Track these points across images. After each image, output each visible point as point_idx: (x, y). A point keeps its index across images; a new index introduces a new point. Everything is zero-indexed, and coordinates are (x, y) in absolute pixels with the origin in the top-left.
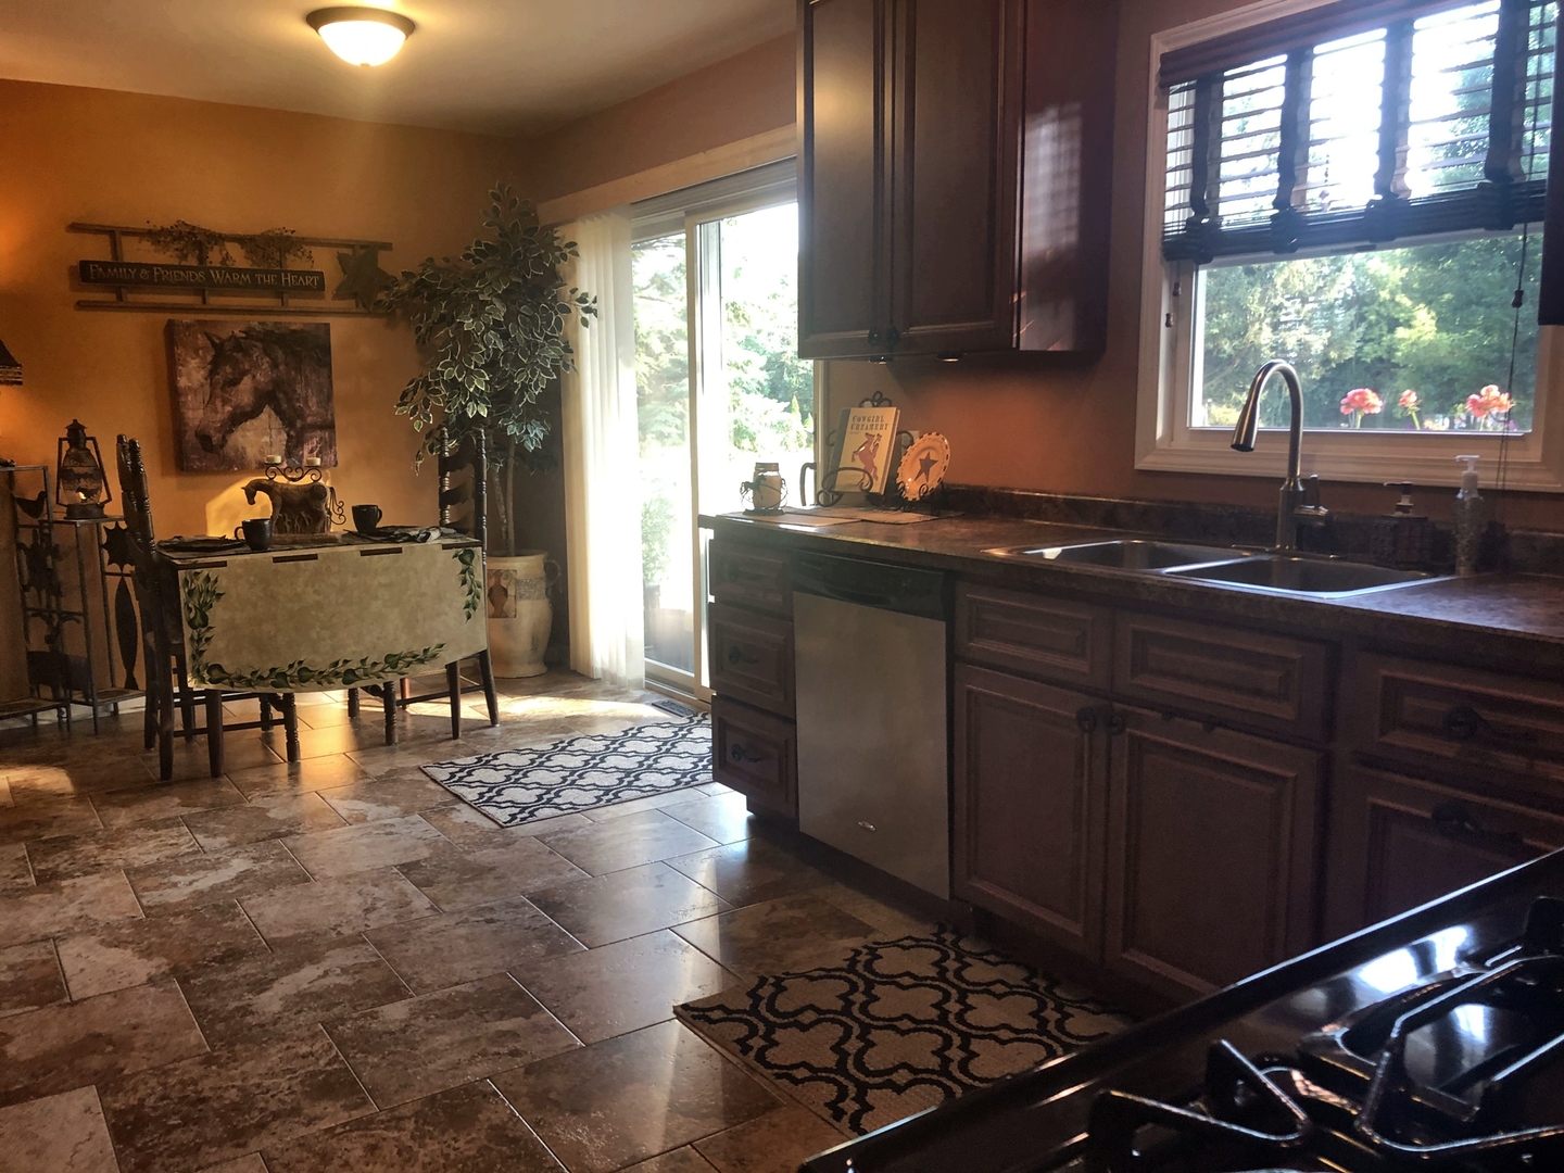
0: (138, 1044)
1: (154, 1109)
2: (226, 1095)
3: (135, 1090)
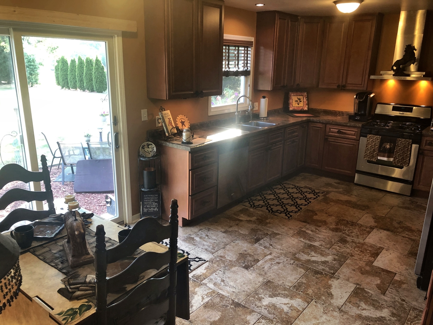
0: (358, 266)
1: (369, 255)
2: (357, 250)
3: (368, 259)
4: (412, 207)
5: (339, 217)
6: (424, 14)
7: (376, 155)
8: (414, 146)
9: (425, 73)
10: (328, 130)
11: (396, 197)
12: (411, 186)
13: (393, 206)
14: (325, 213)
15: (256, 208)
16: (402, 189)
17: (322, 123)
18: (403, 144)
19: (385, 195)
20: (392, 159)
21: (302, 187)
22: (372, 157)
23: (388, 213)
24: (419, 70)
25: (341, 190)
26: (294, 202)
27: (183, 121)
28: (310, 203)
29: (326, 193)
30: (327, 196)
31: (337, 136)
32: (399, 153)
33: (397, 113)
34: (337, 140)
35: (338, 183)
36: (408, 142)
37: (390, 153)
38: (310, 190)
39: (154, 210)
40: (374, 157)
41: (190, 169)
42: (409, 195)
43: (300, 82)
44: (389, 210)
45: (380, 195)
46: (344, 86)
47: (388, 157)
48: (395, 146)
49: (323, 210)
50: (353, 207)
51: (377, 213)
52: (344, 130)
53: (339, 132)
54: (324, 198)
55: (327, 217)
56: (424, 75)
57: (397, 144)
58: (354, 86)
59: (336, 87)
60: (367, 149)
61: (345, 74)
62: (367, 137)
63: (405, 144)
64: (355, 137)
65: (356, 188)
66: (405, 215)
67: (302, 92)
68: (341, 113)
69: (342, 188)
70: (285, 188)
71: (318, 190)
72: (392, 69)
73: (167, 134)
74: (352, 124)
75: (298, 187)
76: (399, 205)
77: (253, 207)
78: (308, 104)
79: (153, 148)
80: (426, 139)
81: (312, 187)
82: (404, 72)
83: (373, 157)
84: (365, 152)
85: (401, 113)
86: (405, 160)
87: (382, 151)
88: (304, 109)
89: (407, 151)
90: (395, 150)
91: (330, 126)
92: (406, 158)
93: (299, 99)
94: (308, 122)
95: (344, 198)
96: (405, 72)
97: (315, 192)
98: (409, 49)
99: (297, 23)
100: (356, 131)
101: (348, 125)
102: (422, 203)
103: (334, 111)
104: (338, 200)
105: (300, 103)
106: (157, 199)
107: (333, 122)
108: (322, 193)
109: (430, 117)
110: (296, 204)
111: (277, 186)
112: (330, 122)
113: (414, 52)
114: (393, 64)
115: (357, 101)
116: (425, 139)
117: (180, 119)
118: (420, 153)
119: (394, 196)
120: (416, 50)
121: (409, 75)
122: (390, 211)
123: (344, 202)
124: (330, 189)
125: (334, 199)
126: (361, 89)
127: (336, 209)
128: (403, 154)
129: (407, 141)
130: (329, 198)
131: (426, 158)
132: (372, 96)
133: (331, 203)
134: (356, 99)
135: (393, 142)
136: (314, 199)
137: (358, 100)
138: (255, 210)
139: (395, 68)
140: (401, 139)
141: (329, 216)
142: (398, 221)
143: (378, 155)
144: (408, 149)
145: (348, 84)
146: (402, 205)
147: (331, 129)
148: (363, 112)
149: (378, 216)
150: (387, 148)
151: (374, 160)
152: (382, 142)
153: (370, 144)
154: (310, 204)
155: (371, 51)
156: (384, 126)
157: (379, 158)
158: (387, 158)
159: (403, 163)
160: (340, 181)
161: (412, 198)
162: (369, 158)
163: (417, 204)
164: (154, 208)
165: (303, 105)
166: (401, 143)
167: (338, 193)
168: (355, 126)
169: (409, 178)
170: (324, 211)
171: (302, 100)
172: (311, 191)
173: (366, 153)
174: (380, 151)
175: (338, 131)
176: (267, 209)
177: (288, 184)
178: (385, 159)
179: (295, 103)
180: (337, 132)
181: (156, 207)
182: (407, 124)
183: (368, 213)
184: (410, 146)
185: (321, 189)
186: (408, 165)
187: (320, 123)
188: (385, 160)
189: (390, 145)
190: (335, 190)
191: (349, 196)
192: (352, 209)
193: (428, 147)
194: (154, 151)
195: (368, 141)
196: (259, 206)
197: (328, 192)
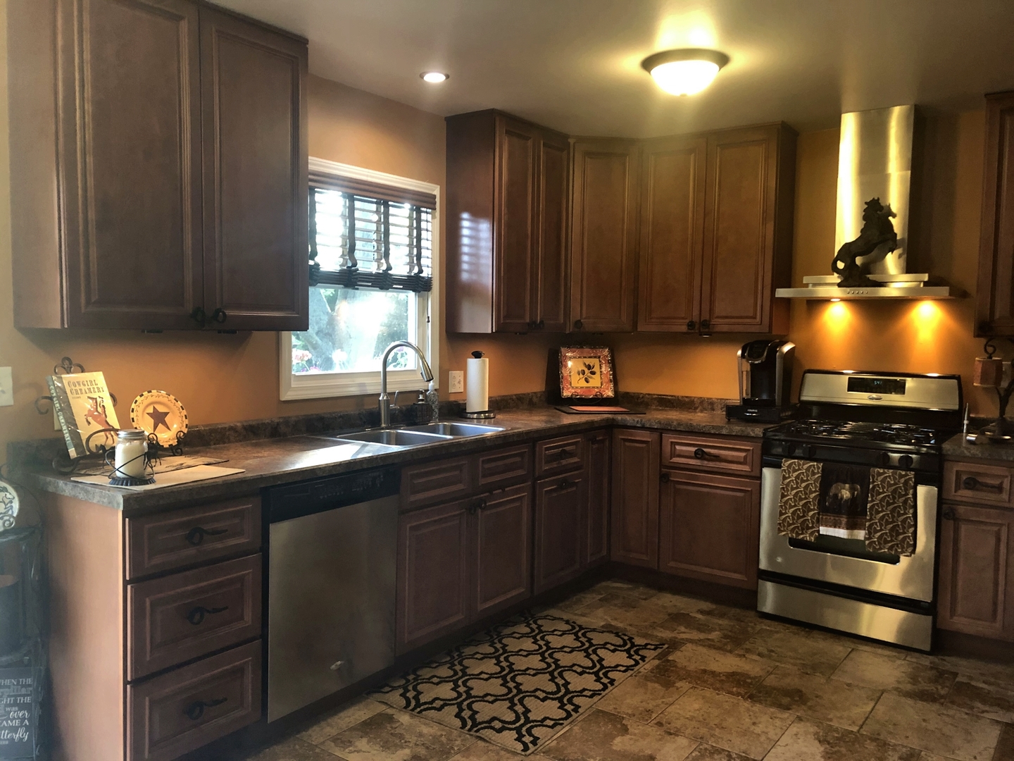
4: (943, 692)
5: (701, 738)
6: (908, 118)
7: (813, 523)
8: (922, 490)
9: (927, 275)
10: (667, 449)
11: (889, 656)
12: (930, 618)
13: (883, 692)
14: (656, 724)
15: (420, 712)
16: (903, 630)
17: (651, 429)
18: (891, 485)
19: (853, 650)
20: (861, 534)
21: (594, 630)
22: (803, 529)
23: (867, 718)
24: (910, 268)
25: (715, 635)
26: (557, 685)
27: (161, 409)
28: (612, 685)
29: (666, 646)
30: (670, 658)
31: (694, 467)
32: (881, 514)
33: (862, 398)
34: (697, 478)
35: (708, 613)
36: (903, 480)
37: (854, 514)
38: (619, 636)
39: (12, 739)
40: (808, 528)
41: (128, 578)
42: (927, 647)
43: (584, 316)
44: (872, 704)
45: (839, 649)
46: (705, 324)
47: (851, 526)
48: (866, 491)
49: (649, 712)
50: (751, 697)
51: (831, 720)
52: (713, 446)
53: (700, 454)
54: (657, 667)
55: (660, 740)
56: (925, 282)
57: (871, 486)
58: (734, 324)
59: (684, 328)
60: (786, 502)
61: (706, 288)
62: (780, 467)
63: (895, 484)
64: (746, 468)
65: (764, 627)
66: (924, 724)
67: (595, 348)
68: (706, 405)
69: (720, 630)
70: (541, 631)
71: (645, 636)
72: (835, 269)
73: (73, 452)
74: (737, 429)
75: (581, 628)
76: (900, 686)
77: (413, 710)
78: (615, 381)
79: (11, 502)
80: (955, 469)
81: (629, 628)
82: (868, 276)
83: (804, 527)
84: (781, 514)
85: (874, 395)
86: (901, 537)
87: (831, 509)
88: (602, 395)
89: (905, 509)
90: (869, 505)
91: (671, 438)
92: (904, 528)
93: (589, 365)
94: (610, 427)
95: (726, 663)
96: (870, 277)
97: (633, 645)
98: (874, 213)
99: (565, 152)
100: (749, 450)
101: (724, 432)
102: (971, 678)
103: (687, 397)
104: (705, 671)
105: (591, 378)
106: (28, 695)
107: (679, 424)
108: (655, 649)
109: (957, 407)
110: (563, 690)
111: (516, 629)
112: (671, 425)
113: (890, 222)
114: (836, 254)
115: (746, 366)
116: (952, 472)
117: (146, 402)
118: (944, 513)
119: (880, 651)
120: (894, 216)
121: (882, 284)
122: (873, 709)
123: (724, 678)
124: (683, 633)
125: (692, 667)
126: (753, 329)
127: (696, 706)
128: (893, 517)
129: (902, 477)
130: (676, 666)
131: (964, 528)
132: (786, 348)
133: (679, 684)
134: (744, 360)
135: (860, 479)
136: (628, 668)
137: (748, 361)
138: (415, 721)
139: (841, 265)
140: (881, 471)
141: (668, 738)
142: (904, 750)
143: (818, 521)
144: (905, 502)
145: (718, 317)
146: (909, 687)
147: (678, 447)
148: (765, 397)
149: (837, 730)
150: (842, 498)
151: (808, 537)
152: (826, 483)
153: (793, 489)
154: (610, 688)
155: (772, 223)
156: (830, 432)
157: (823, 530)
158: (847, 529)
159: (897, 545)
160: (714, 606)
161: (936, 660)
162: (792, 531)
163: (957, 680)
164: (14, 729)
165: (600, 383)
166: (883, 481)
167: (704, 646)
168: (745, 434)
169: (921, 592)
170: (654, 716)
171: (596, 369)
172: (621, 642)
173: (784, 517)
174: (823, 509)
175: (696, 452)
176: (458, 716)
177: (555, 619)
178: (841, 533)
179: (578, 377)
180: (693, 455)
181: (21, 726)
182: (897, 426)
183: (800, 719)
184: (911, 491)
185: (655, 633)
186: (914, 551)
187: (643, 428)
188: (842, 537)
189: (852, 490)
190: (695, 635)
191: (740, 656)
192: (747, 704)
193: (966, 494)
194: (10, 512)
195: (784, 478)
196: (434, 705)
197: (675, 645)
